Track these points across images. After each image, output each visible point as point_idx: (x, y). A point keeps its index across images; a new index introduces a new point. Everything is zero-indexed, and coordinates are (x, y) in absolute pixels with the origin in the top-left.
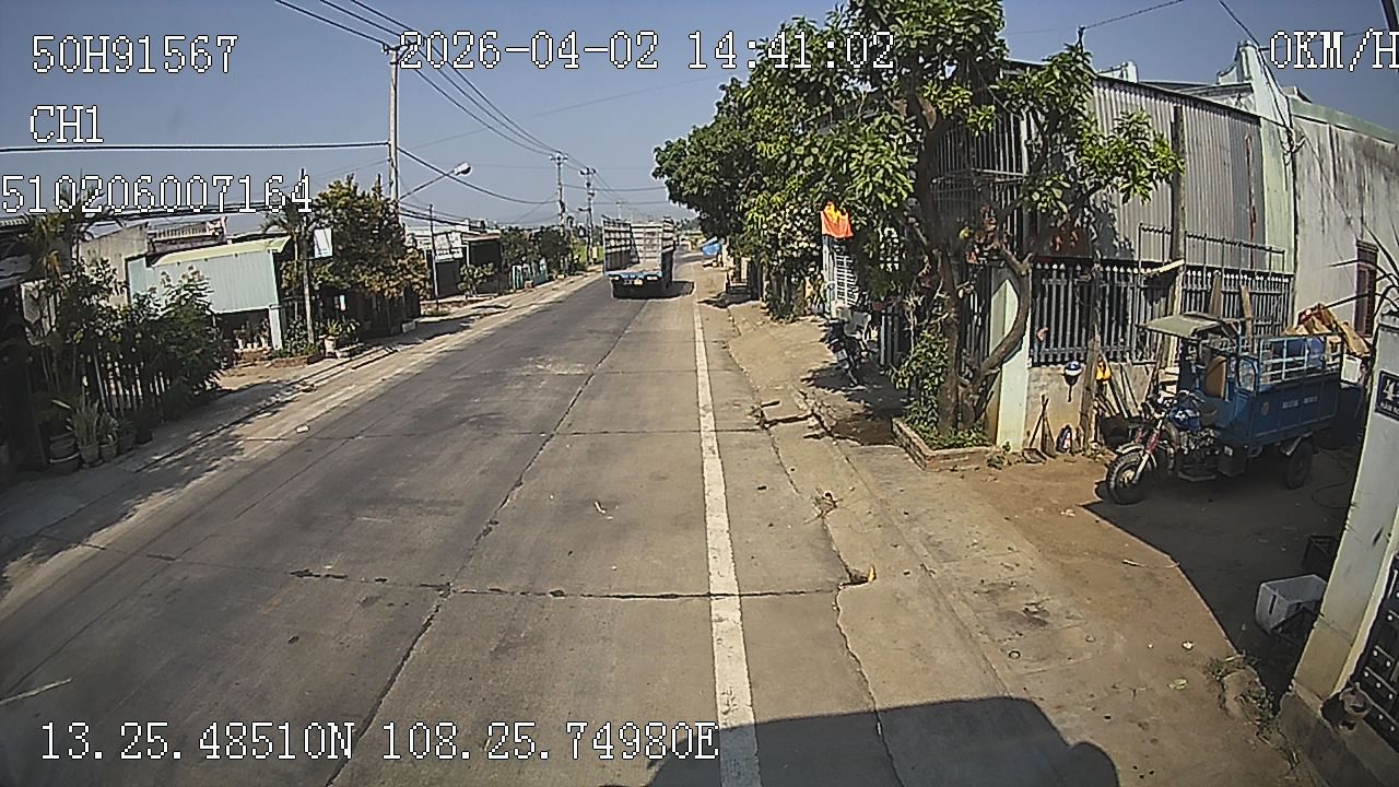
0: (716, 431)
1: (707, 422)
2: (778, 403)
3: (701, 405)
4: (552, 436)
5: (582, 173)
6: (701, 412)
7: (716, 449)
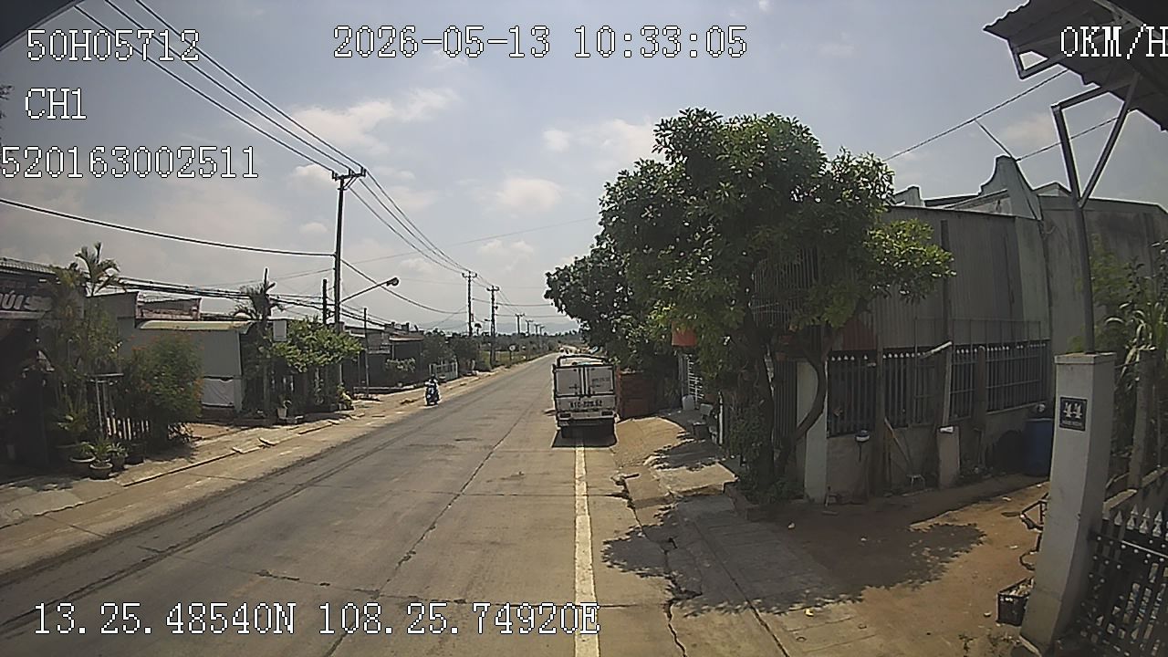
0: (587, 496)
1: (581, 488)
2: (638, 475)
3: (577, 476)
4: (458, 495)
5: (488, 290)
6: (577, 481)
7: (586, 508)
